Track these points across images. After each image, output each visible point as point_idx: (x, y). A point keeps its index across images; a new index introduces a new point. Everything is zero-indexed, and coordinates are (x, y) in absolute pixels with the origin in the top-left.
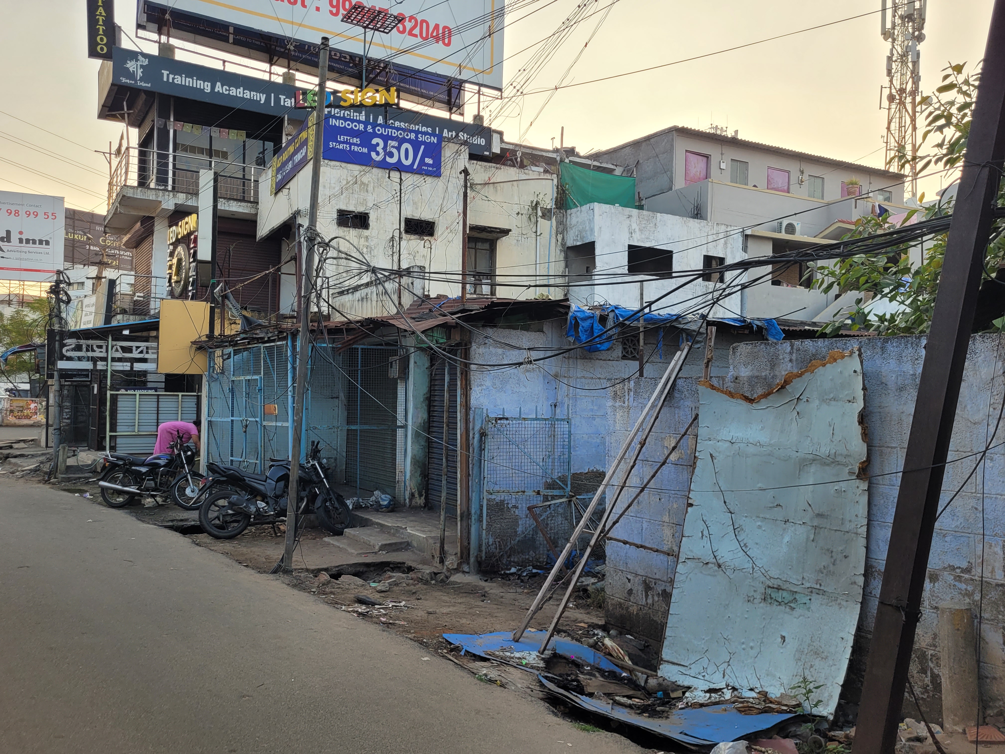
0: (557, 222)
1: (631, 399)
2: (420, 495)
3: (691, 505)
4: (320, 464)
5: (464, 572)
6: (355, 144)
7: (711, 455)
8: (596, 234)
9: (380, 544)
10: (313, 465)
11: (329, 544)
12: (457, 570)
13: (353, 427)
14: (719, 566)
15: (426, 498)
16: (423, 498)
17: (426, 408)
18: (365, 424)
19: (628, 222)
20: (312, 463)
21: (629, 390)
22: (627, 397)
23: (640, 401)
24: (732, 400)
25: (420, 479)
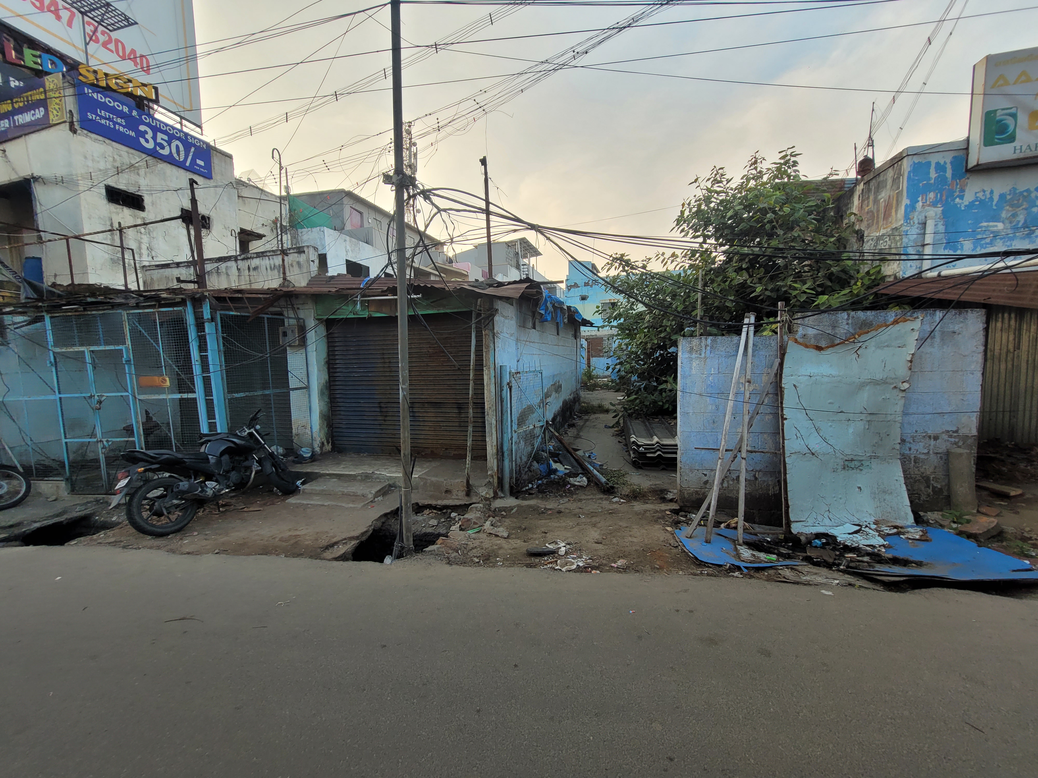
0: (291, 237)
1: (708, 352)
3: (786, 419)
4: (257, 431)
5: (501, 498)
6: (120, 125)
7: (794, 385)
8: (327, 249)
9: (373, 492)
10: (251, 434)
12: (495, 497)
13: (267, 392)
14: (813, 454)
15: (333, 444)
16: (330, 444)
17: (327, 370)
18: (277, 388)
20: (248, 431)
21: (706, 346)
22: (704, 351)
23: (716, 353)
24: (806, 349)
25: (326, 429)
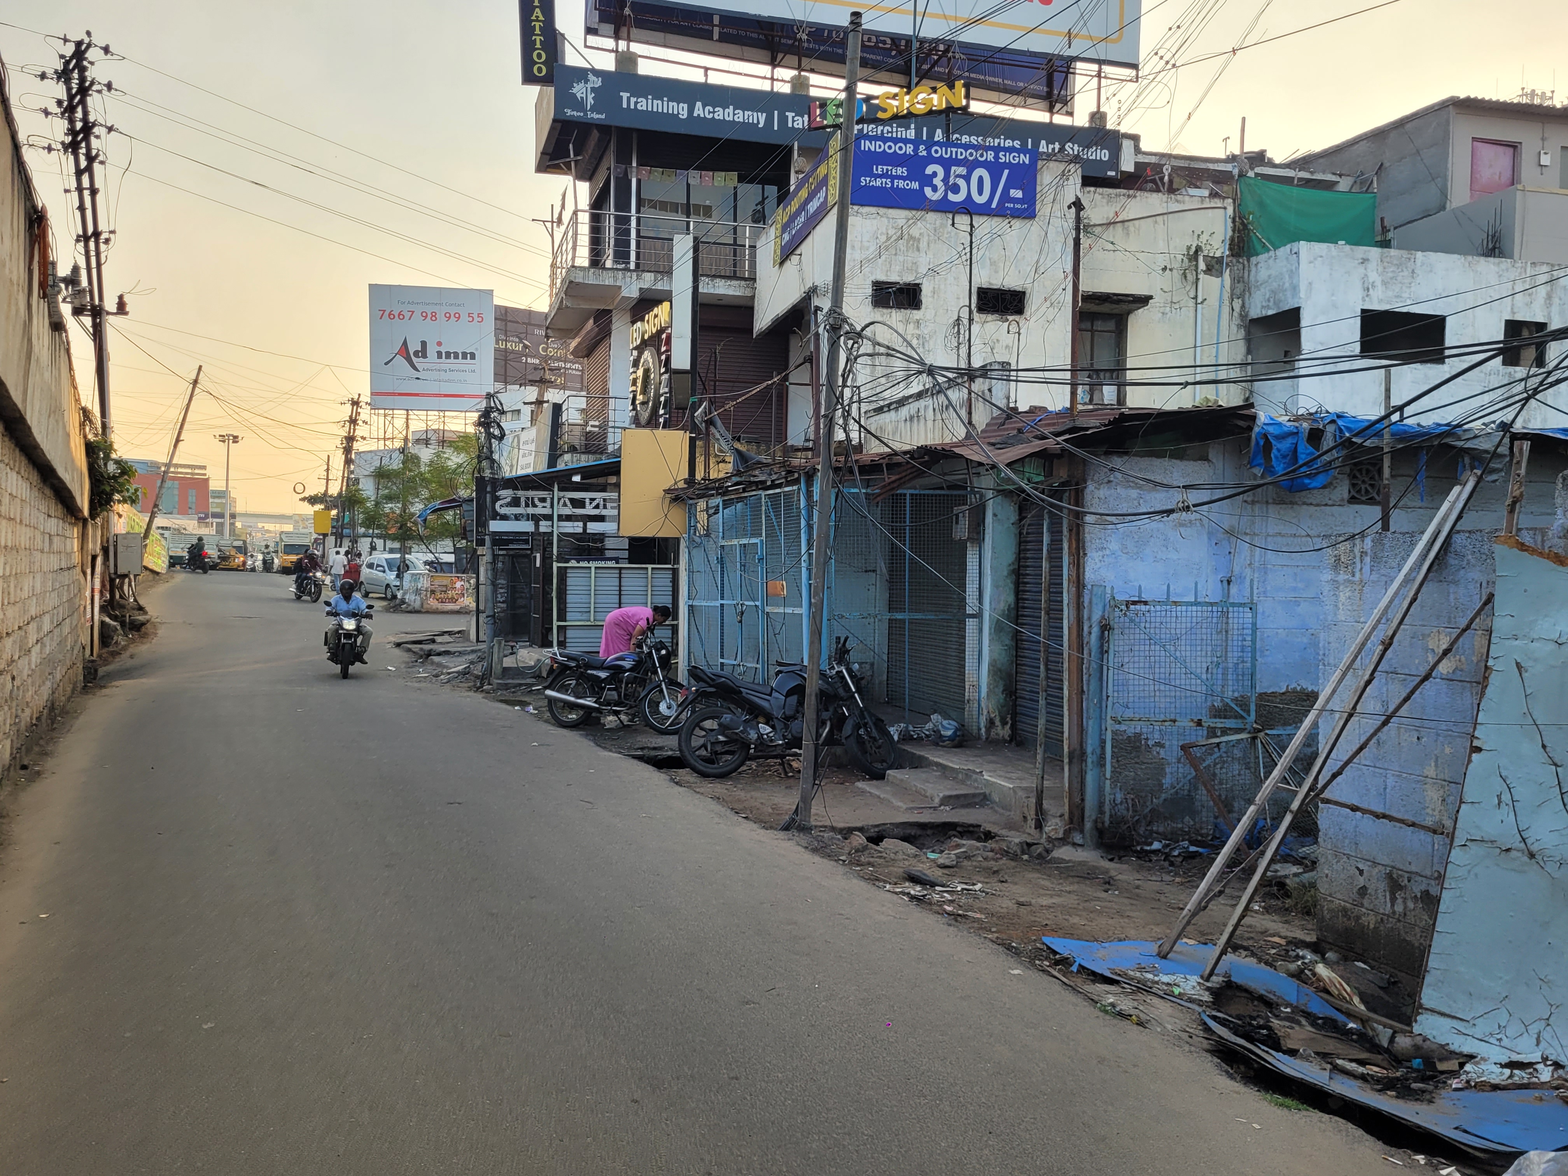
0: (1233, 280)
1: (1367, 569)
2: (1004, 723)
3: (1479, 750)
4: (850, 671)
5: (1075, 845)
6: (899, 177)
7: (1518, 665)
8: (1302, 294)
9: (941, 795)
10: (839, 673)
11: (863, 792)
12: (1064, 840)
13: (899, 616)
14: (1532, 856)
15: (1013, 727)
16: (1008, 727)
17: (1012, 586)
18: (917, 611)
19: (1361, 270)
20: (837, 669)
21: (1363, 553)
22: (1358, 566)
23: (1383, 571)
24: (1560, 568)
25: (1002, 697)
